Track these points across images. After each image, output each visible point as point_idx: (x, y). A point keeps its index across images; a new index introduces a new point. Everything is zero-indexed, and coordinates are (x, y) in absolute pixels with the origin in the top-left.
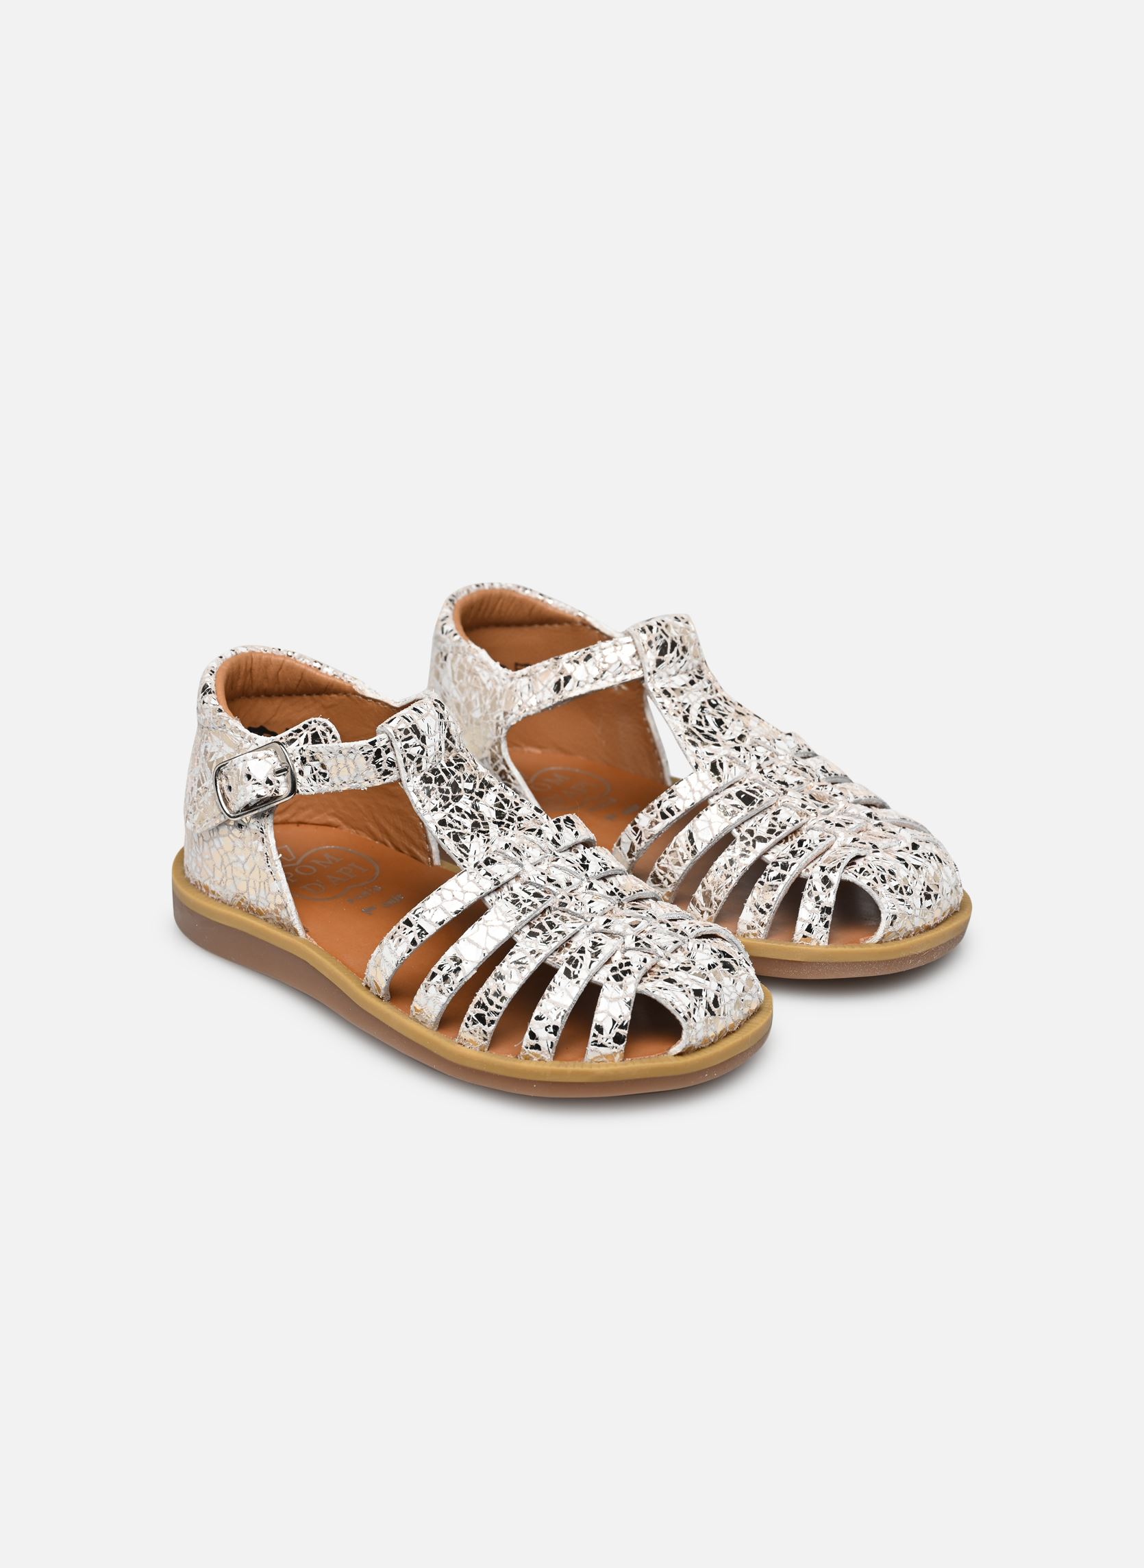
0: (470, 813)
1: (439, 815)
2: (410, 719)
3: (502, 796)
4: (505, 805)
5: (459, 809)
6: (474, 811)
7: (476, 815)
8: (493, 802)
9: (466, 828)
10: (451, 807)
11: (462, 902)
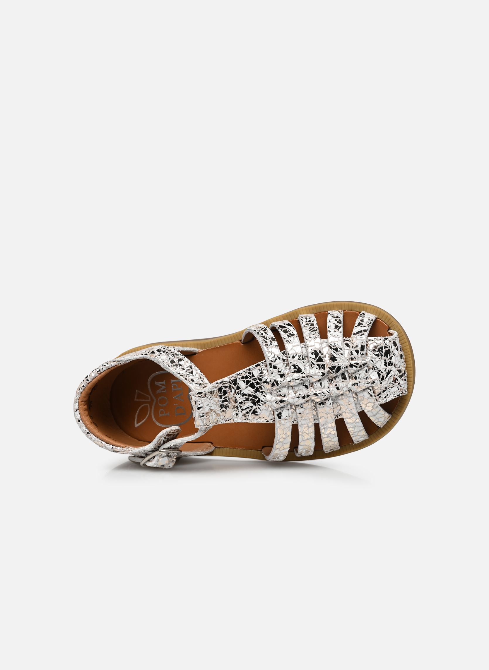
0: (245, 399)
1: (240, 415)
2: (203, 415)
3: (243, 378)
4: (248, 379)
5: (241, 403)
6: (245, 397)
7: (248, 397)
8: (245, 384)
9: (252, 407)
10: (239, 406)
11: (288, 436)
